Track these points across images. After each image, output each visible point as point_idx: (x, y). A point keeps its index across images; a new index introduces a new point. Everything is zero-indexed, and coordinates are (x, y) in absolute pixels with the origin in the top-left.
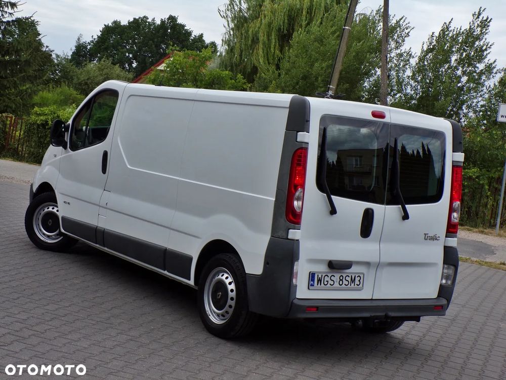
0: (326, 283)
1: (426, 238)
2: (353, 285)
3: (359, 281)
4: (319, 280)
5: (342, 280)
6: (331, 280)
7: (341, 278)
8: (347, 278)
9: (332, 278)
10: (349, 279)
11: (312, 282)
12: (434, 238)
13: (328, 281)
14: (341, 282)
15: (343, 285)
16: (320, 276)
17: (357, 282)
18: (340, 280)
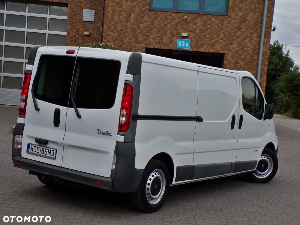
0: (35, 151)
1: (99, 133)
2: (49, 155)
3: (53, 153)
4: (32, 149)
5: (43, 151)
6: (38, 150)
7: (43, 150)
8: (46, 150)
9: (38, 148)
10: (47, 151)
11: (28, 149)
12: (107, 134)
13: (36, 150)
14: (43, 152)
15: (44, 154)
16: (32, 146)
17: (52, 154)
18: (42, 151)
